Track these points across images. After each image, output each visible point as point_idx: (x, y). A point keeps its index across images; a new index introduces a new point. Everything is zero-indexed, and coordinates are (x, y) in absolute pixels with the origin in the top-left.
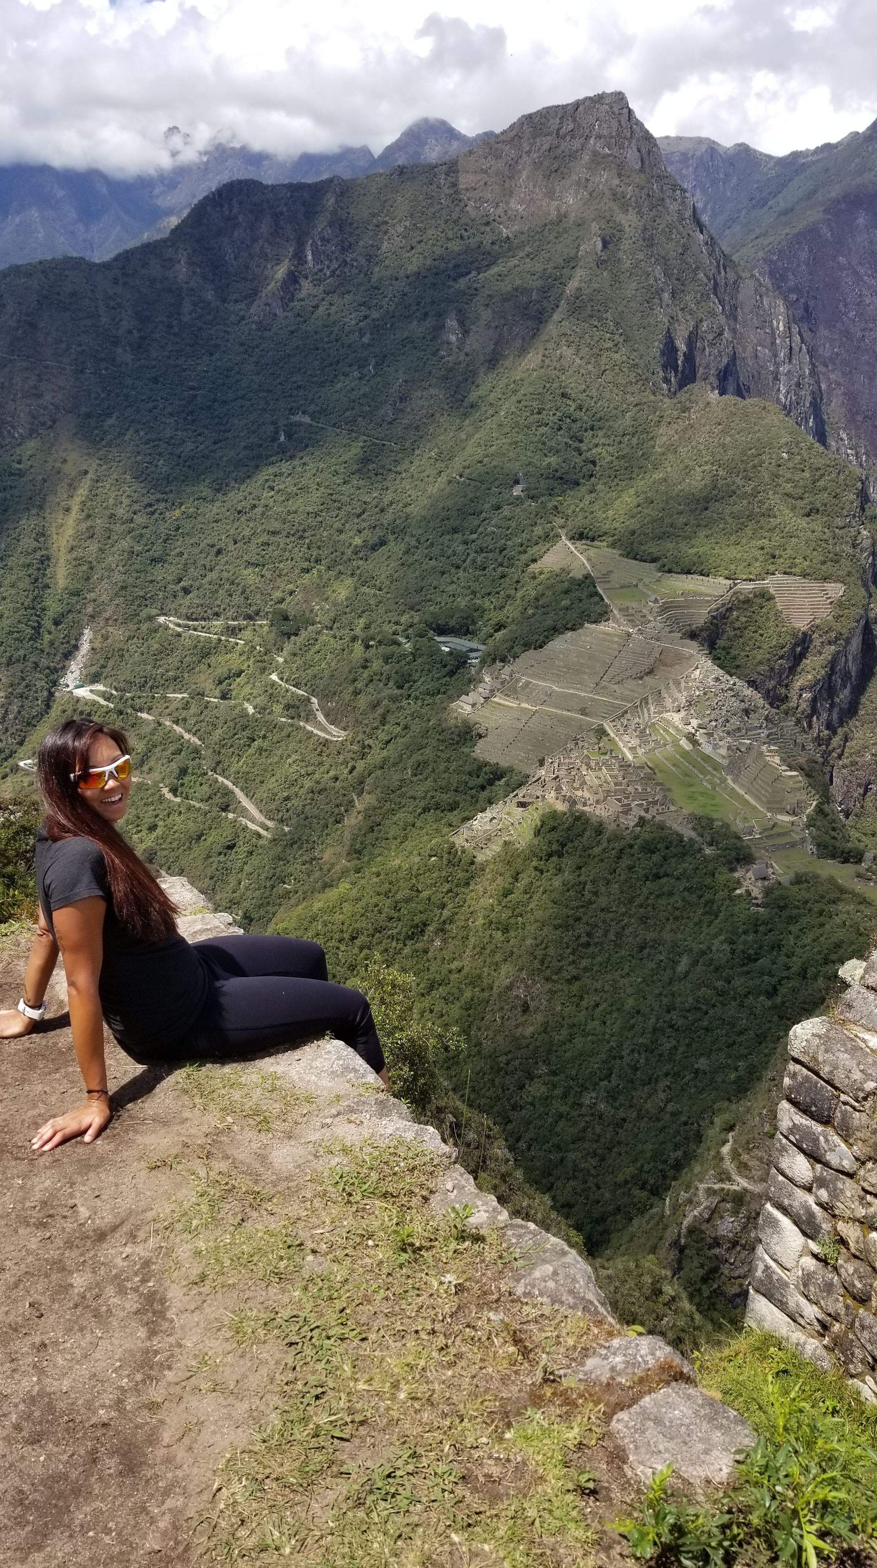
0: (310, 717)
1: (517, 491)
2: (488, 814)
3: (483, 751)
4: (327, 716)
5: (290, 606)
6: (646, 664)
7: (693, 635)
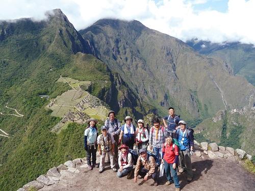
0: (15, 113)
1: (51, 70)
2: (57, 125)
3: (53, 114)
4: (19, 112)
5: (8, 93)
6: (80, 96)
7: (86, 91)
